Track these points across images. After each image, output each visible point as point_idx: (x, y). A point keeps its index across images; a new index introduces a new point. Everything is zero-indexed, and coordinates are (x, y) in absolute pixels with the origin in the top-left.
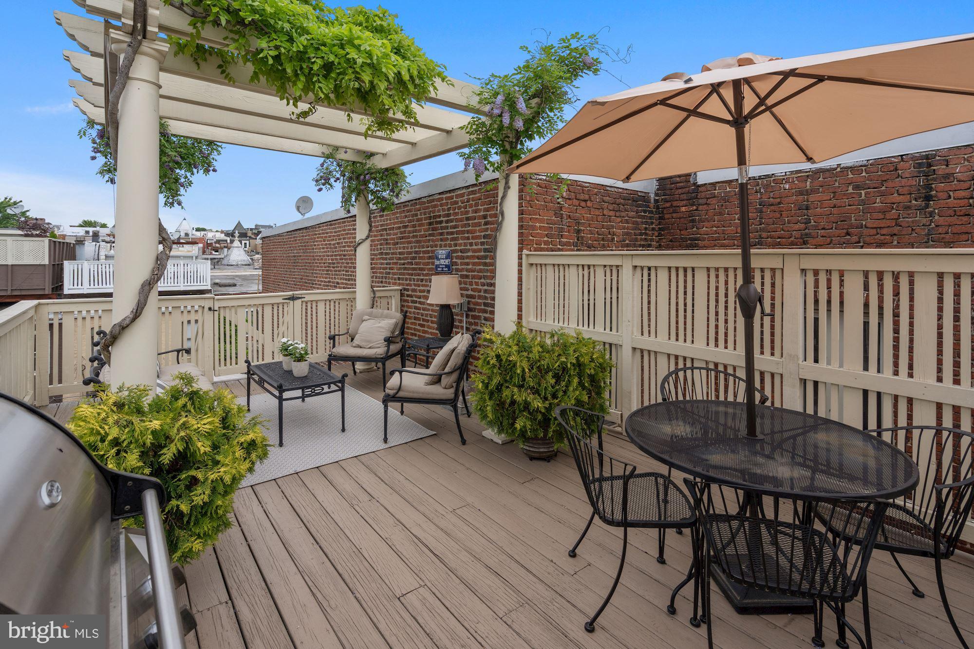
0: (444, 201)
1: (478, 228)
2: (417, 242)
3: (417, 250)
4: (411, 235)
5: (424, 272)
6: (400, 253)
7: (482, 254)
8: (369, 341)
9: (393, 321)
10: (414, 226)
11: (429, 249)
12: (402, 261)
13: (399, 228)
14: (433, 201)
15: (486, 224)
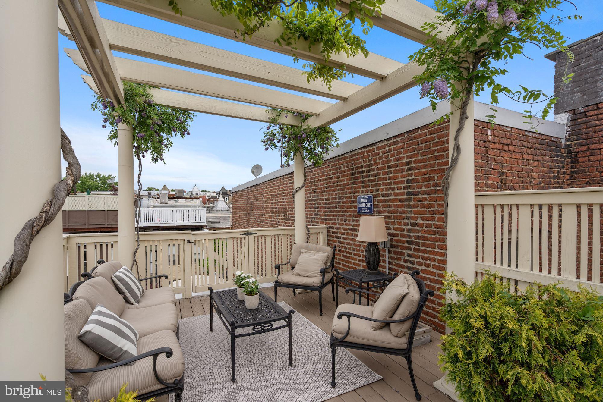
0: (366, 154)
1: (400, 174)
2: (341, 190)
3: (341, 196)
4: (335, 184)
5: (347, 214)
6: (326, 199)
7: (406, 197)
8: (306, 271)
9: (325, 254)
10: (338, 177)
11: (352, 195)
12: (328, 206)
13: (325, 180)
14: (355, 155)
15: (409, 169)
